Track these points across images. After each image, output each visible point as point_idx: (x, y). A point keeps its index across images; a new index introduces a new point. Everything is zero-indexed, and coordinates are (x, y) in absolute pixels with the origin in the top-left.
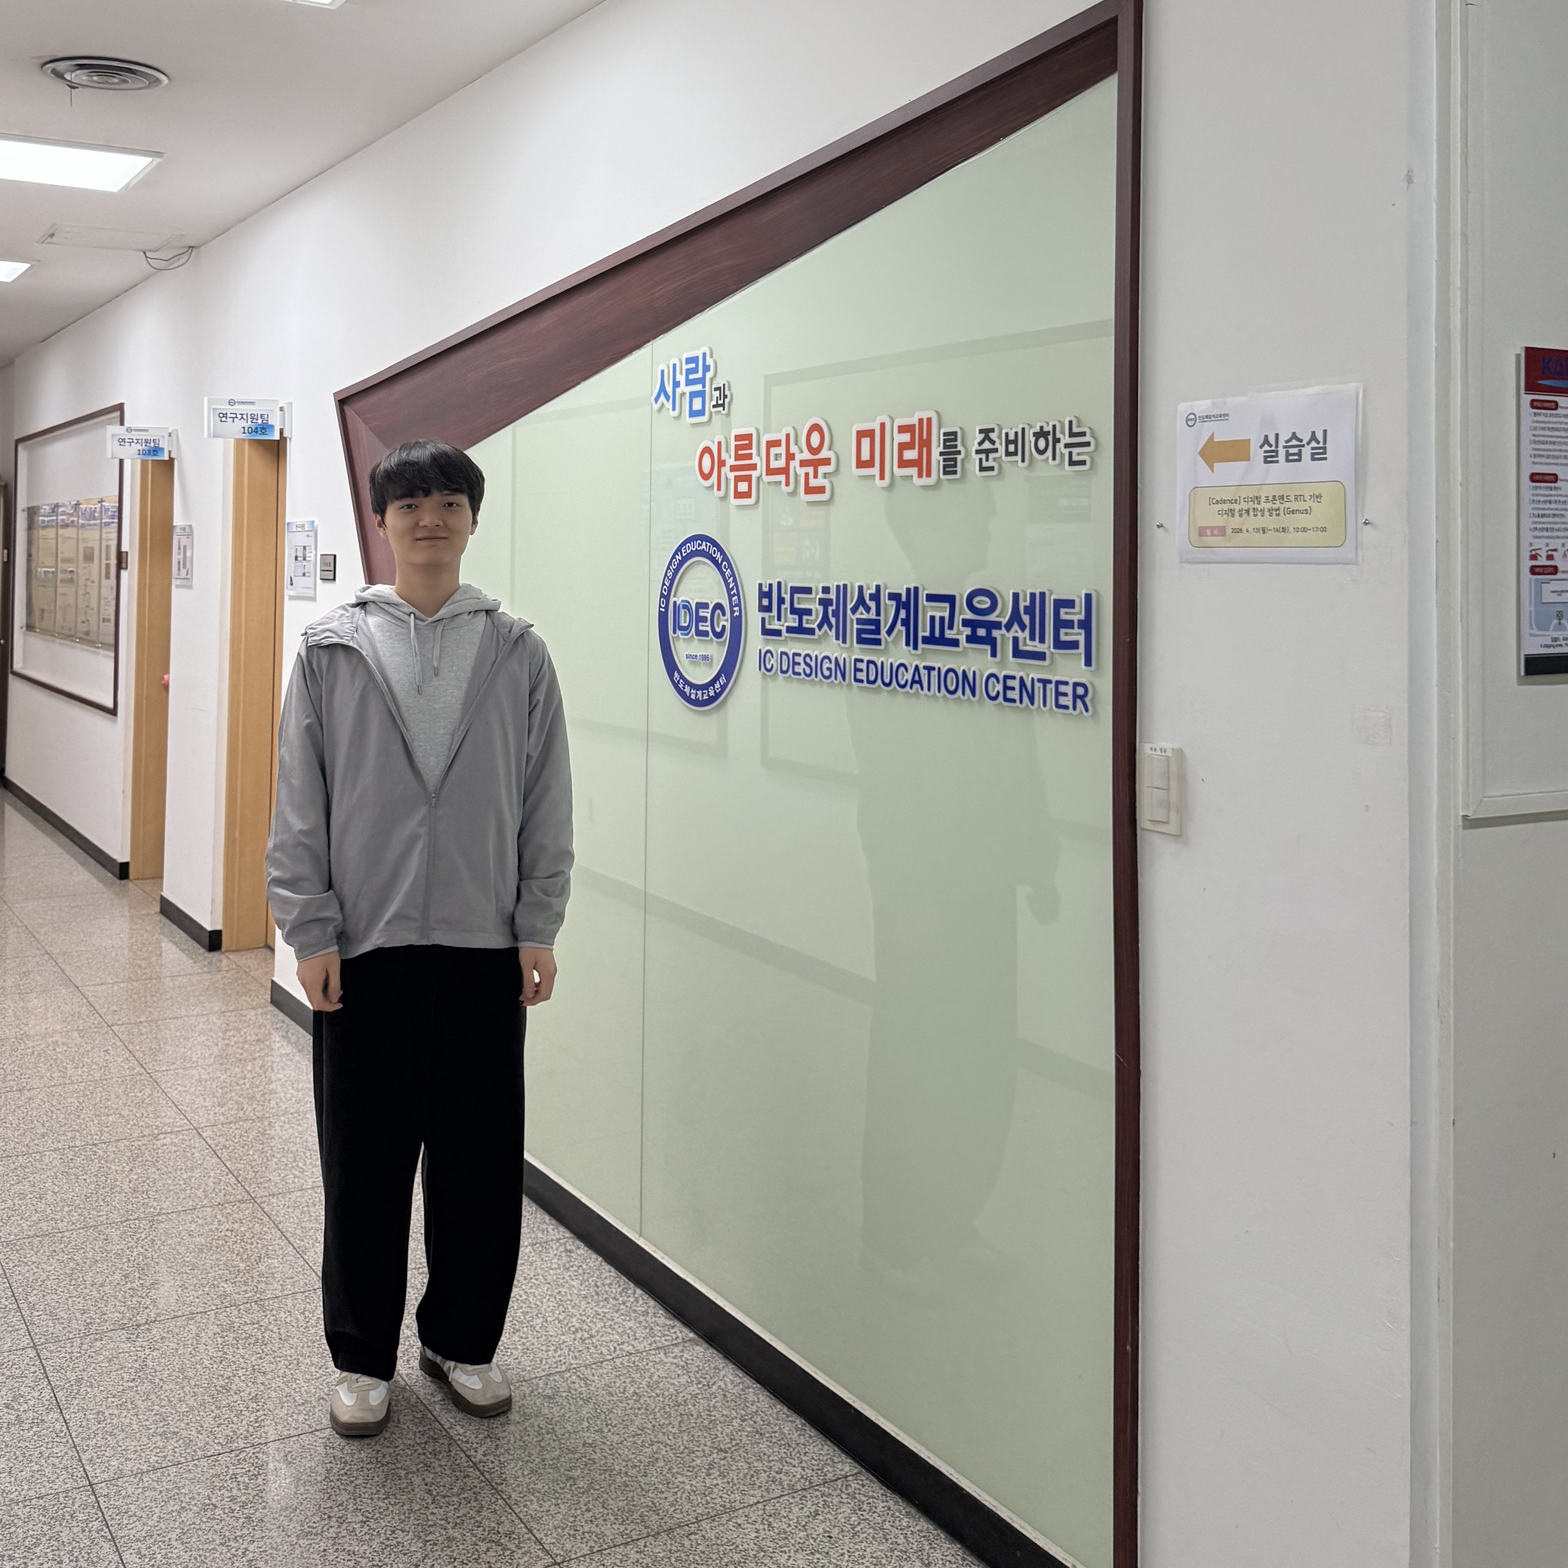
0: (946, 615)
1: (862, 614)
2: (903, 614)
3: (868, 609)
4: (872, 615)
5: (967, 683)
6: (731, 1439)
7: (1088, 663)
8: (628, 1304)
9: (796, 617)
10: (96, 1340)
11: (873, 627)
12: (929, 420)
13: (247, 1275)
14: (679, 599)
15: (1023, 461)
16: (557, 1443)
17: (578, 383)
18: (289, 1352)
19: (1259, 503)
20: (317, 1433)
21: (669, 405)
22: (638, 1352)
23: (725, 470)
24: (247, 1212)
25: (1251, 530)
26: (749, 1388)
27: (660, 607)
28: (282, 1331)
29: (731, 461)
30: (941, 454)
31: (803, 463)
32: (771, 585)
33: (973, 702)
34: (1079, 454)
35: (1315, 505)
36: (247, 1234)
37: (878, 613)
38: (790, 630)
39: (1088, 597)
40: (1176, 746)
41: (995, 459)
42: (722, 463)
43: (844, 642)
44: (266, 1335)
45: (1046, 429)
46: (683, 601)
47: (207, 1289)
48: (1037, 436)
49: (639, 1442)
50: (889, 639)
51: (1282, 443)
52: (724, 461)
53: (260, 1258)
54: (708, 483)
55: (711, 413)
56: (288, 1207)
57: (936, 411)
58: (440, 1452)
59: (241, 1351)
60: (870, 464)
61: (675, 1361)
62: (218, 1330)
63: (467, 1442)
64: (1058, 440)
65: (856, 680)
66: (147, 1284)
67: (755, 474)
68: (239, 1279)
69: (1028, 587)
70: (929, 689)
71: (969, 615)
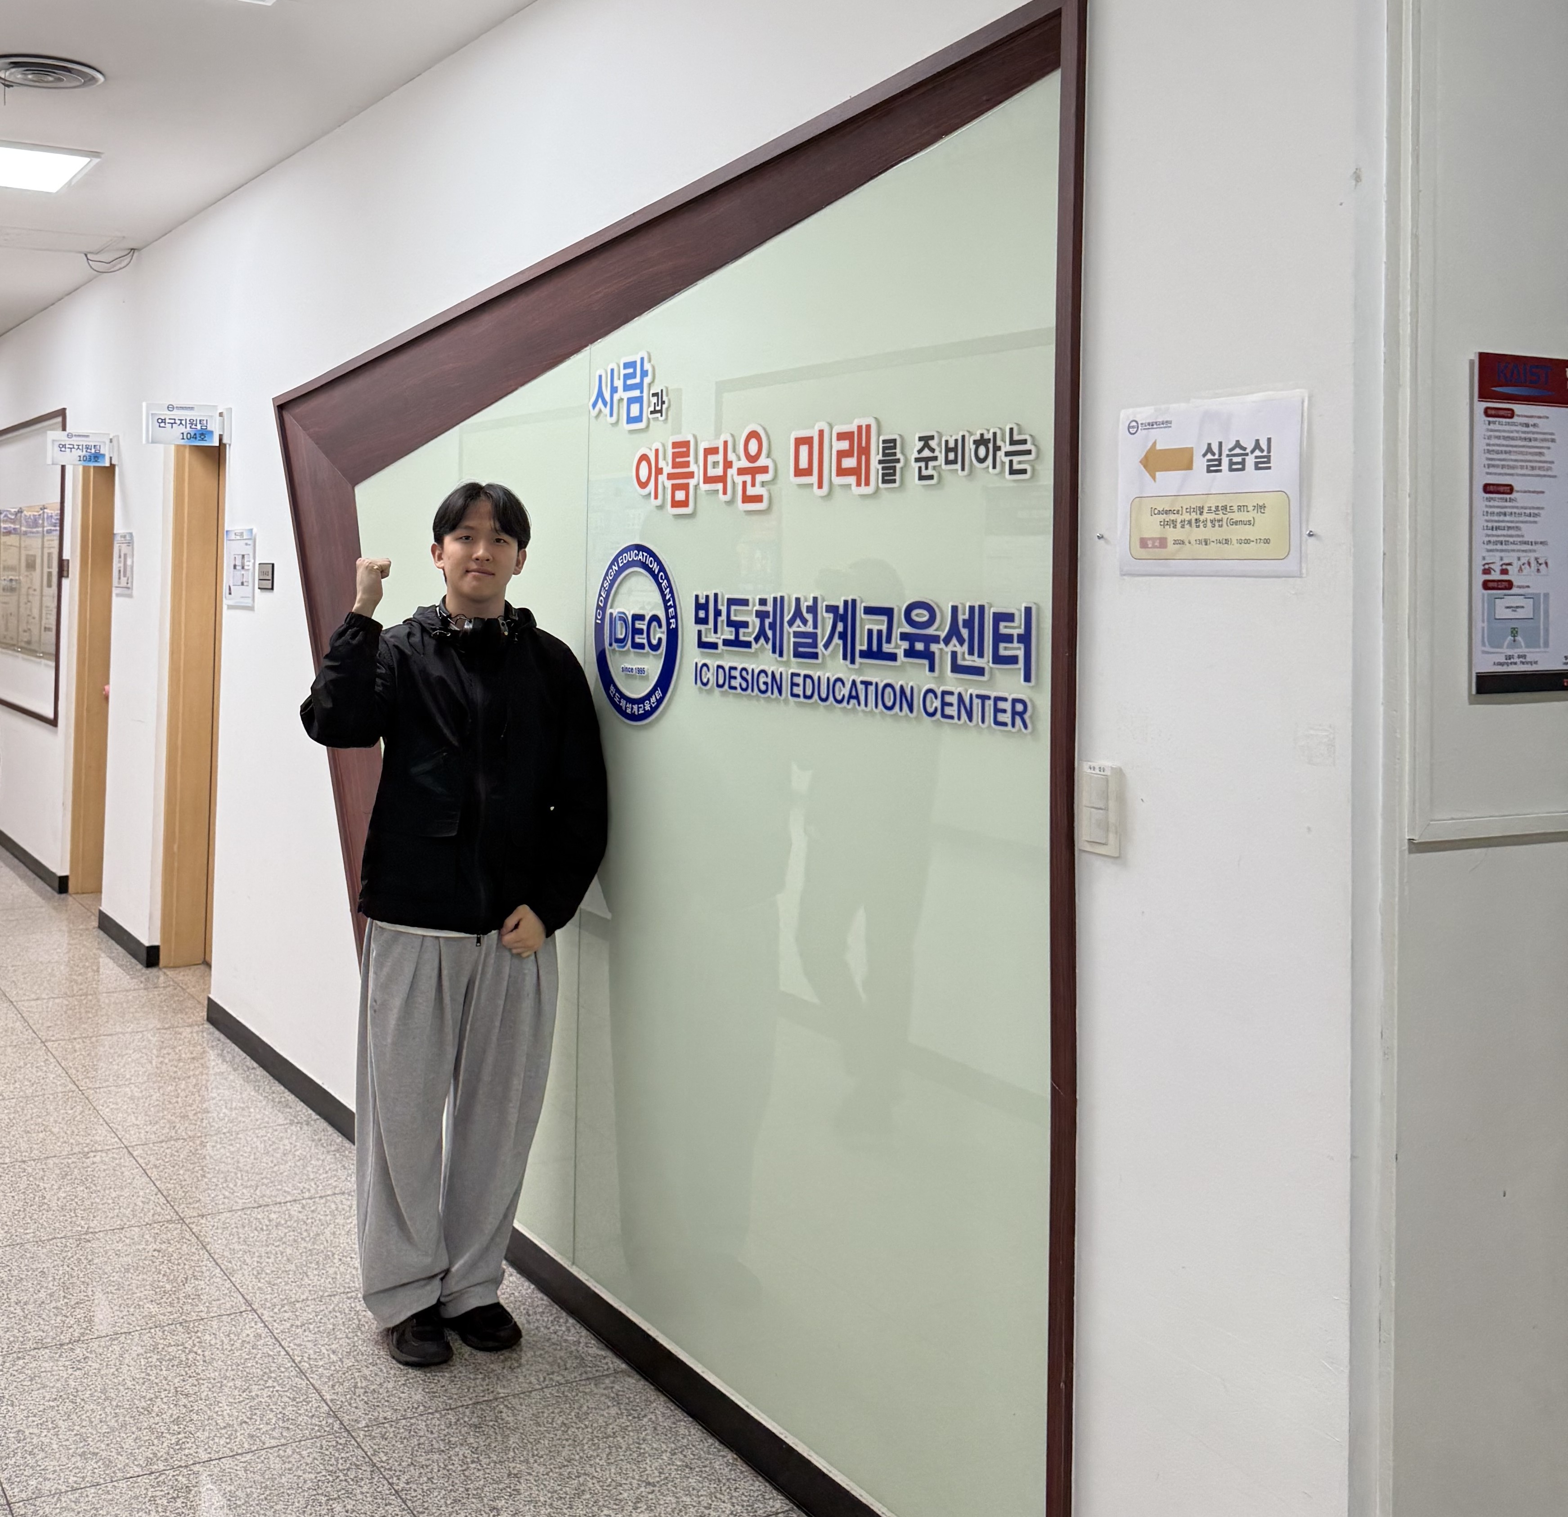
0: (884, 628)
1: (798, 627)
2: (840, 627)
3: (805, 622)
4: (809, 628)
5: (905, 698)
6: (660, 1473)
7: (1027, 678)
8: (560, 1333)
9: (733, 629)
10: (19, 1358)
11: (810, 641)
12: (868, 427)
13: (173, 1296)
14: (615, 612)
15: (963, 469)
16: (482, 1472)
17: (516, 389)
18: (212, 1375)
19: (1201, 513)
20: (238, 1457)
21: (607, 411)
22: (567, 1382)
23: (662, 478)
24: (175, 1232)
25: (1193, 542)
26: (680, 1421)
27: (596, 618)
28: (206, 1353)
29: (667, 469)
30: (880, 462)
31: (741, 471)
32: (707, 597)
33: (911, 718)
34: (1020, 462)
35: (1258, 516)
36: (175, 1255)
37: (815, 626)
38: (727, 643)
39: (1028, 610)
40: (1116, 764)
41: (934, 468)
42: (659, 471)
43: (781, 655)
44: (190, 1357)
45: (986, 437)
46: (619, 613)
47: (132, 1310)
48: (977, 443)
49: (566, 1474)
50: (827, 653)
51: (1225, 452)
52: (662, 469)
53: (186, 1279)
54: (646, 491)
55: (648, 419)
56: (217, 1228)
57: (876, 418)
58: (362, 1479)
59: (164, 1373)
60: (808, 472)
61: (606, 1392)
62: (141, 1351)
63: (390, 1469)
64: (999, 448)
65: (793, 695)
66: (73, 1303)
67: (692, 482)
68: (164, 1299)
69: (966, 601)
70: (866, 705)
71: (908, 629)
